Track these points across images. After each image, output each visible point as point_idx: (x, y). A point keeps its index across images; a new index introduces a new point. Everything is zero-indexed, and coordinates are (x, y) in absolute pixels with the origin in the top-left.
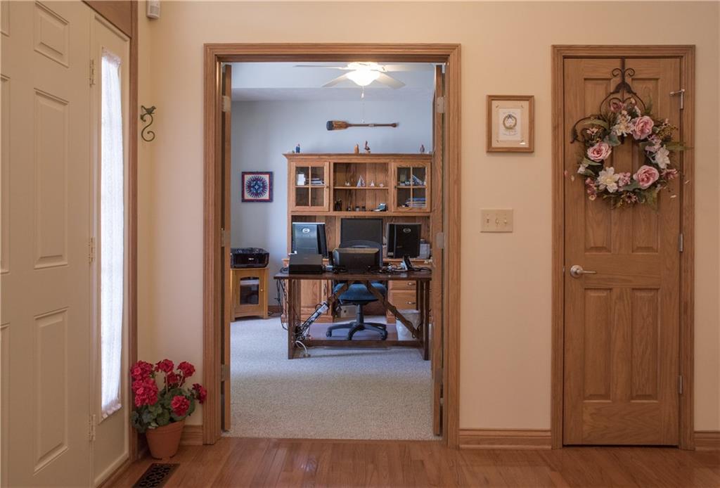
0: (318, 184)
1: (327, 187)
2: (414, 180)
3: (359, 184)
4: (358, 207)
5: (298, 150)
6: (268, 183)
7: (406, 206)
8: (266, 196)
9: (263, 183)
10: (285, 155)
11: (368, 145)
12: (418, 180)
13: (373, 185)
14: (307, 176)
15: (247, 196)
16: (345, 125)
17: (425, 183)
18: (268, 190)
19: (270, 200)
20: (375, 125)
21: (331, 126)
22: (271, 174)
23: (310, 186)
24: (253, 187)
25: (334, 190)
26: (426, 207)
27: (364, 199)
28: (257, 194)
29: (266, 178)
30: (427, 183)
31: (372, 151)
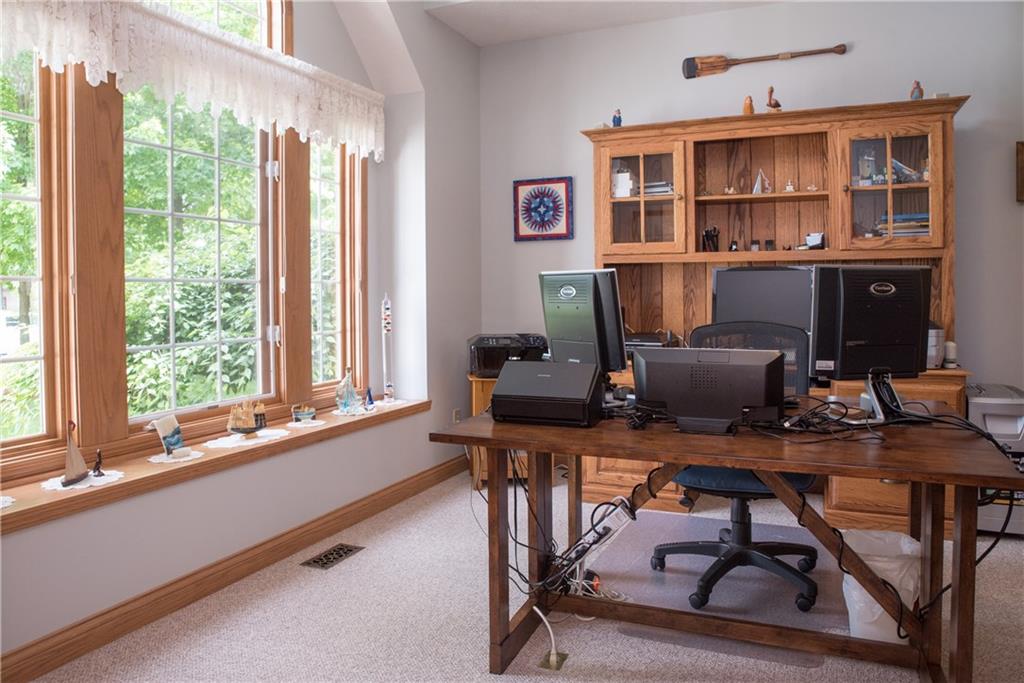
0: (659, 192)
1: (681, 199)
2: (896, 171)
3: (757, 187)
4: (754, 242)
5: (617, 121)
6: (564, 201)
7: (876, 234)
8: (560, 228)
9: (554, 202)
10: (587, 134)
11: (774, 96)
12: (907, 171)
13: (790, 188)
14: (635, 175)
15: (525, 229)
16: (725, 64)
17: (927, 175)
18: (564, 215)
19: (569, 235)
20: (794, 56)
21: (692, 69)
22: (568, 181)
23: (642, 199)
24: (536, 209)
25: (698, 203)
26: (933, 236)
27: (772, 224)
28: (543, 224)
29: (560, 189)
30: (934, 173)
31: (784, 108)
